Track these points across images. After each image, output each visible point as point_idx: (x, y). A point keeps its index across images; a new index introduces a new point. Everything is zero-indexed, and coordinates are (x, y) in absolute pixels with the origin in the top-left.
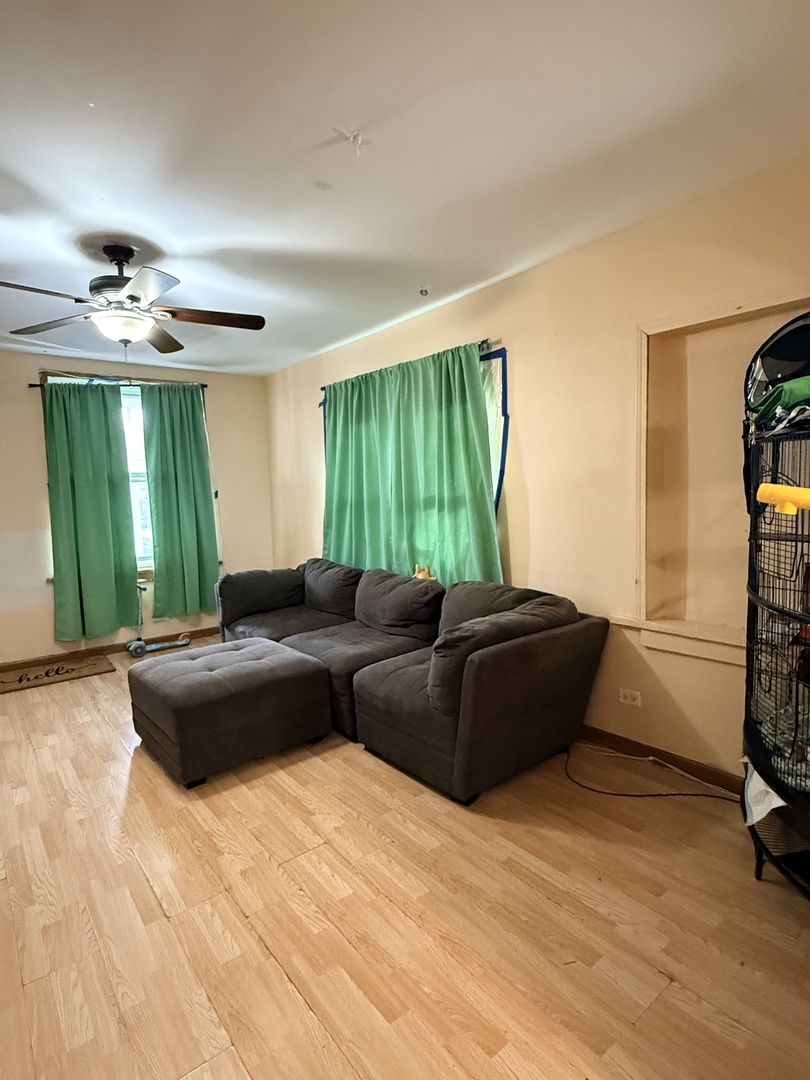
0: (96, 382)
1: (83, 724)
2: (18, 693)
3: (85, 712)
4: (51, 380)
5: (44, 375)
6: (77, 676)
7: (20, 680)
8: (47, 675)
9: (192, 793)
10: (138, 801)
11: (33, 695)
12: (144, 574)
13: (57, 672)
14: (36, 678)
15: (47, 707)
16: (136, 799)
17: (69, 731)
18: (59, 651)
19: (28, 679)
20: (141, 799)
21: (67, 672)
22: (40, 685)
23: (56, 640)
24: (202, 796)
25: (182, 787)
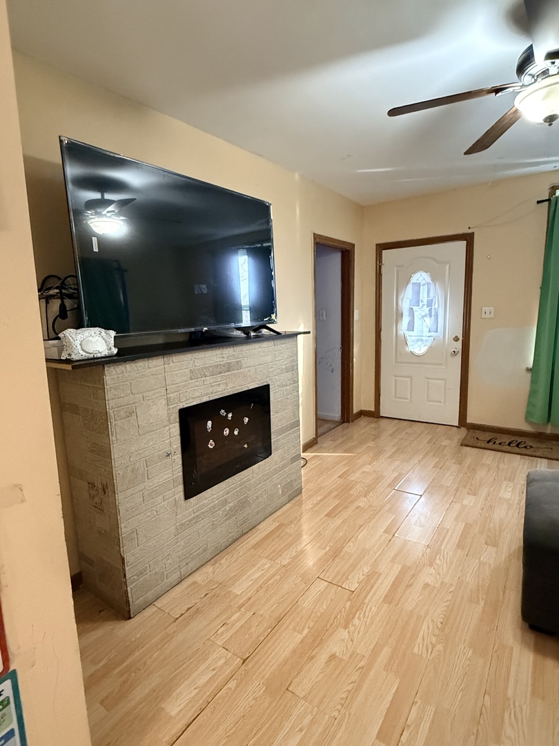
1: (500, 498)
2: (481, 450)
3: (510, 489)
6: (530, 453)
7: (489, 442)
8: (509, 445)
9: (531, 637)
10: (478, 602)
11: (489, 457)
13: (517, 446)
14: (500, 444)
15: (489, 469)
16: (478, 600)
17: (486, 499)
18: (526, 427)
19: (494, 443)
20: (482, 603)
21: (526, 447)
22: (499, 451)
23: (527, 418)
24: (539, 650)
25: (527, 625)
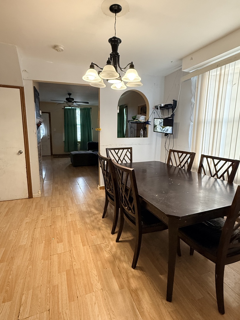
0: (73, 108)
4: (66, 108)
5: (64, 107)
12: (79, 142)
23: (64, 151)
